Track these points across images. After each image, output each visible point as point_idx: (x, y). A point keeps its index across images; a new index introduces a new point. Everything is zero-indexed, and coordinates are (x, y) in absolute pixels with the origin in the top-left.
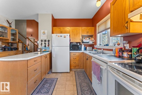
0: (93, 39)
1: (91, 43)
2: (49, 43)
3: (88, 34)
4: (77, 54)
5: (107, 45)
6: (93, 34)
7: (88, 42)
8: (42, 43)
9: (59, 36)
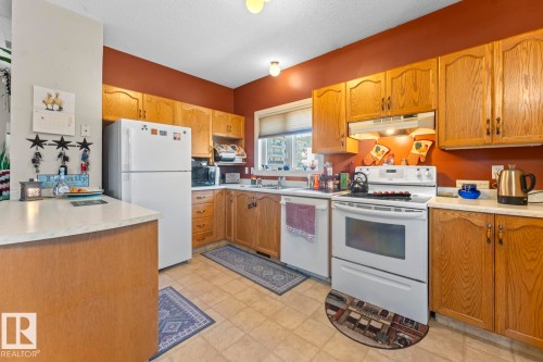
0: (242, 150)
1: (239, 161)
2: (85, 157)
3: (231, 135)
4: (209, 196)
5: (286, 168)
6: (242, 135)
7: (232, 160)
8: (38, 155)
9: (154, 132)
